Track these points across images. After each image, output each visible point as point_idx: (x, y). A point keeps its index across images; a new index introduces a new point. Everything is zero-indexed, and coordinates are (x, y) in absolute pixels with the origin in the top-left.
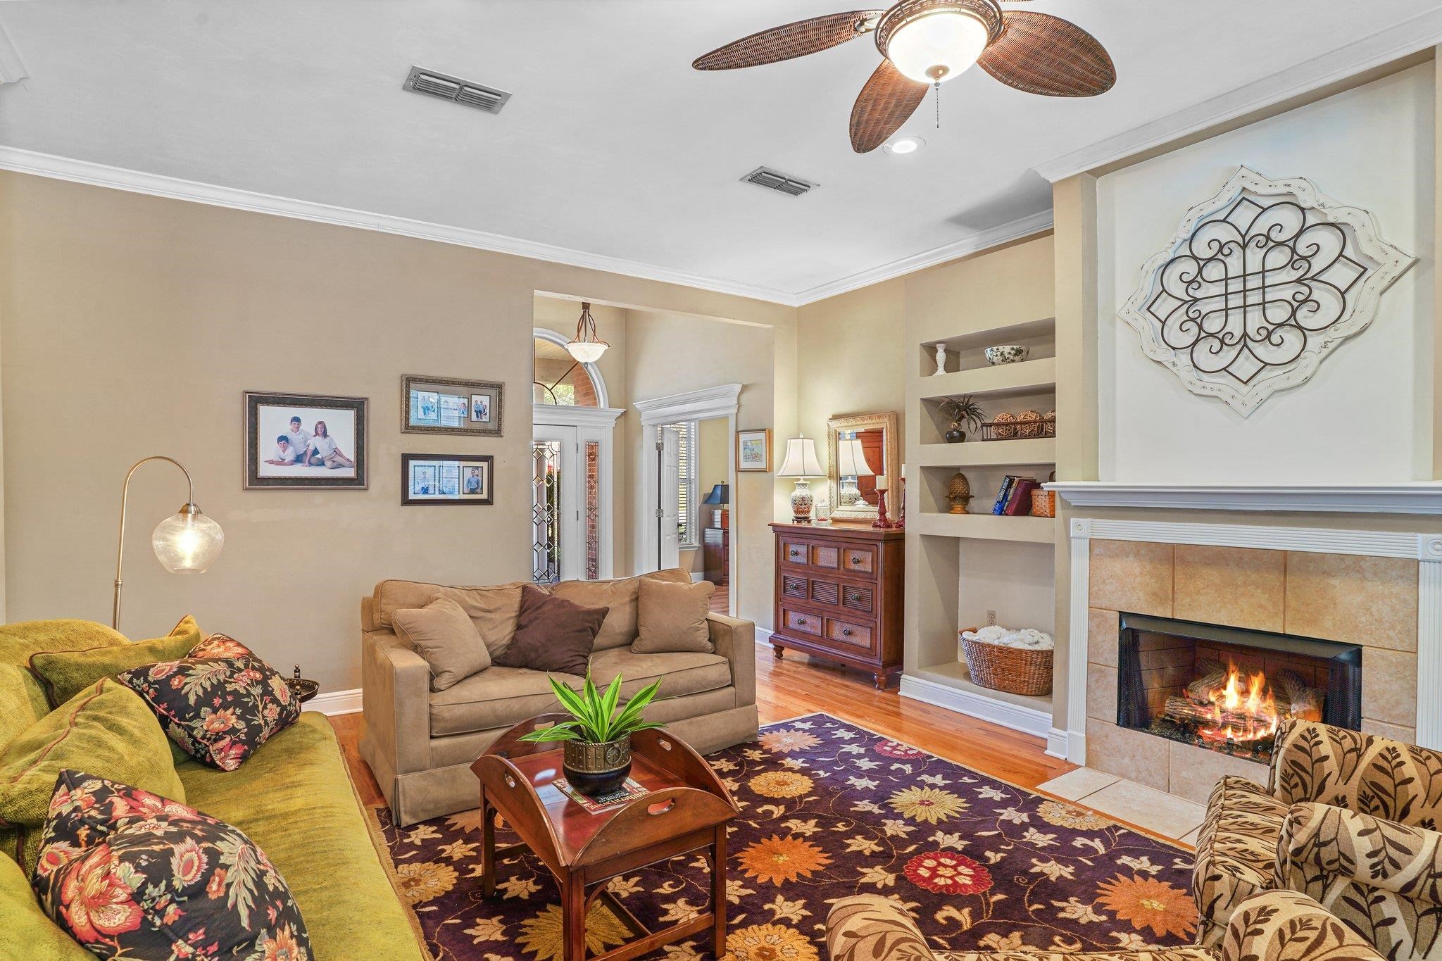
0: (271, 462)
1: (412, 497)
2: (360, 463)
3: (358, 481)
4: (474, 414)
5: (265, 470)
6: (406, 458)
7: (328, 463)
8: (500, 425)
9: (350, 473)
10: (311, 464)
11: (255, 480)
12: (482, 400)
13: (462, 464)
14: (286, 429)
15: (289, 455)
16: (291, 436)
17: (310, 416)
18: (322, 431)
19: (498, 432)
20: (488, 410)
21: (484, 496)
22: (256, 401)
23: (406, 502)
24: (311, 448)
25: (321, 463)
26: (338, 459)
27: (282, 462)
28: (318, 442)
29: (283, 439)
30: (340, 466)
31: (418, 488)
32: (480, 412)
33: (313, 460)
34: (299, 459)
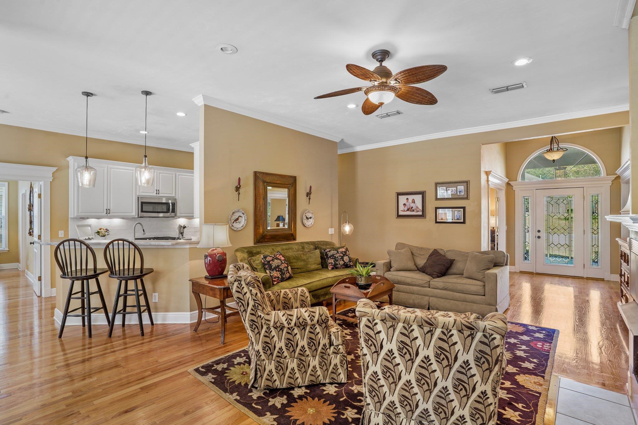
0: (402, 211)
1: (438, 221)
2: (423, 210)
3: (423, 216)
4: (458, 193)
5: (401, 213)
6: (436, 208)
7: (415, 211)
8: (467, 196)
9: (420, 213)
10: (411, 211)
11: (399, 216)
12: (461, 188)
13: (454, 210)
14: (405, 202)
15: (406, 209)
16: (407, 204)
17: (411, 197)
18: (414, 201)
19: (467, 198)
20: (463, 191)
21: (462, 221)
22: (399, 194)
23: (436, 222)
24: (411, 206)
25: (413, 211)
26: (418, 209)
27: (404, 211)
28: (412, 205)
29: (404, 204)
30: (418, 211)
31: (440, 218)
32: (461, 192)
33: (411, 210)
34: (408, 210)
